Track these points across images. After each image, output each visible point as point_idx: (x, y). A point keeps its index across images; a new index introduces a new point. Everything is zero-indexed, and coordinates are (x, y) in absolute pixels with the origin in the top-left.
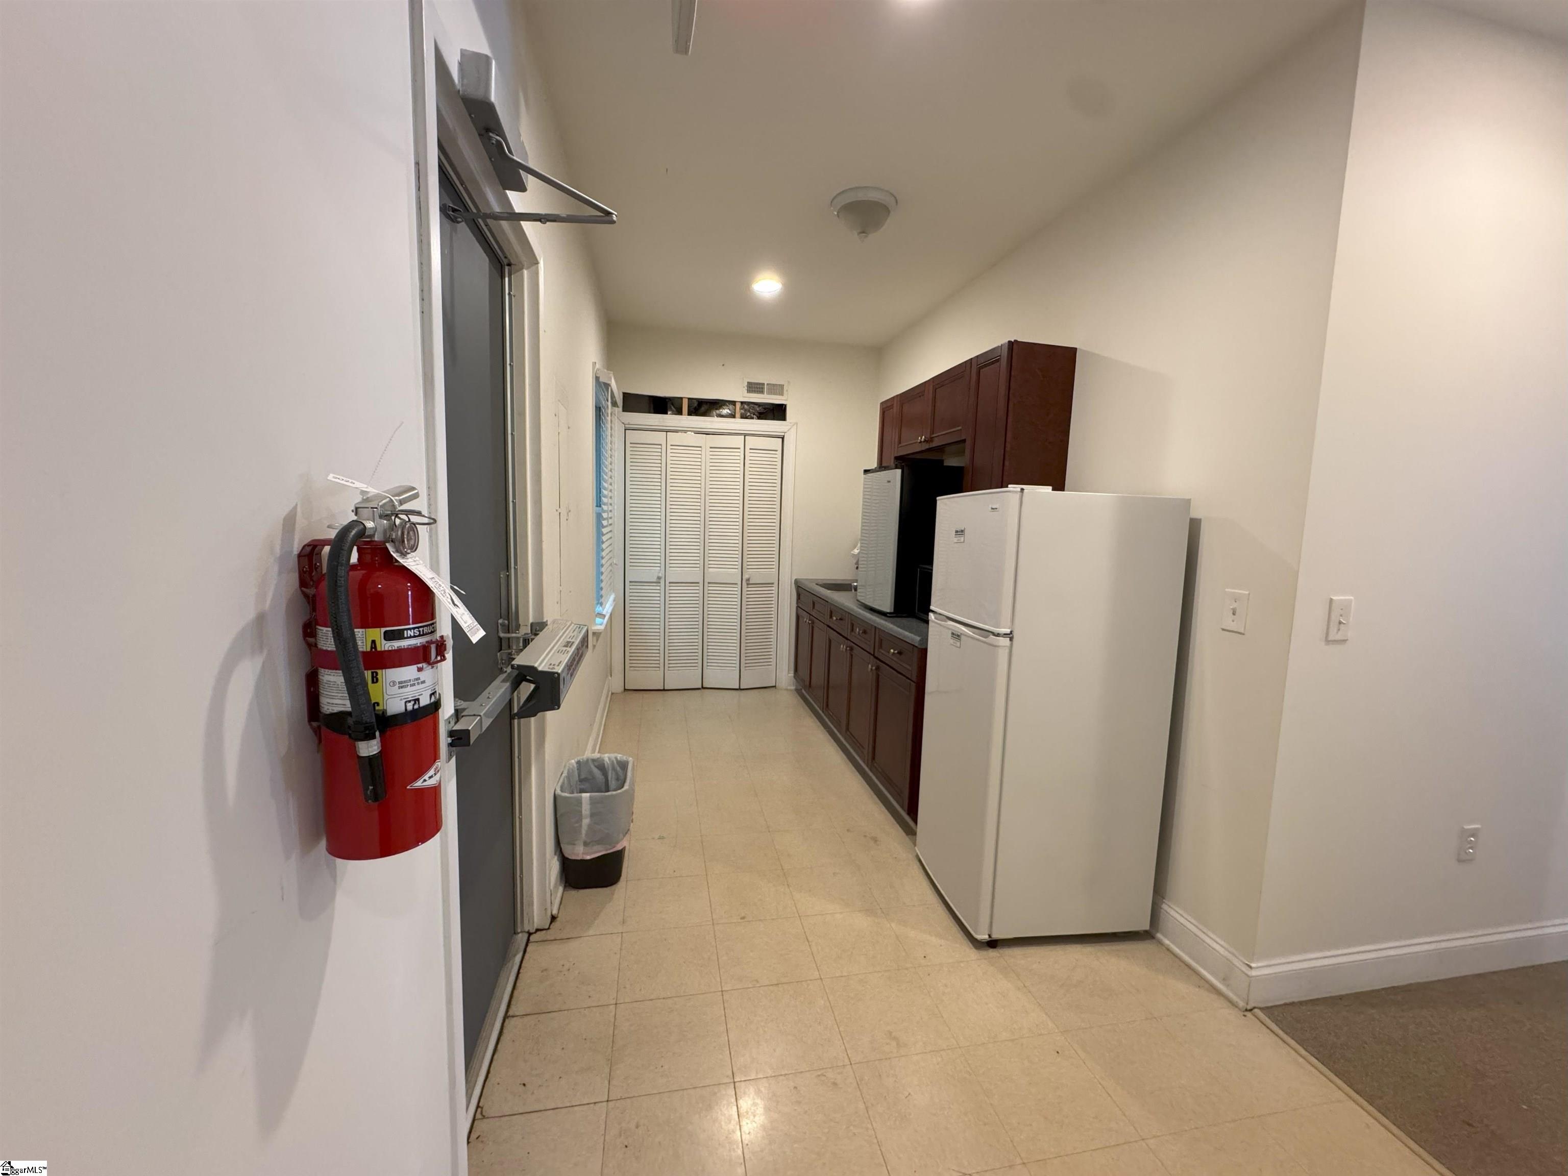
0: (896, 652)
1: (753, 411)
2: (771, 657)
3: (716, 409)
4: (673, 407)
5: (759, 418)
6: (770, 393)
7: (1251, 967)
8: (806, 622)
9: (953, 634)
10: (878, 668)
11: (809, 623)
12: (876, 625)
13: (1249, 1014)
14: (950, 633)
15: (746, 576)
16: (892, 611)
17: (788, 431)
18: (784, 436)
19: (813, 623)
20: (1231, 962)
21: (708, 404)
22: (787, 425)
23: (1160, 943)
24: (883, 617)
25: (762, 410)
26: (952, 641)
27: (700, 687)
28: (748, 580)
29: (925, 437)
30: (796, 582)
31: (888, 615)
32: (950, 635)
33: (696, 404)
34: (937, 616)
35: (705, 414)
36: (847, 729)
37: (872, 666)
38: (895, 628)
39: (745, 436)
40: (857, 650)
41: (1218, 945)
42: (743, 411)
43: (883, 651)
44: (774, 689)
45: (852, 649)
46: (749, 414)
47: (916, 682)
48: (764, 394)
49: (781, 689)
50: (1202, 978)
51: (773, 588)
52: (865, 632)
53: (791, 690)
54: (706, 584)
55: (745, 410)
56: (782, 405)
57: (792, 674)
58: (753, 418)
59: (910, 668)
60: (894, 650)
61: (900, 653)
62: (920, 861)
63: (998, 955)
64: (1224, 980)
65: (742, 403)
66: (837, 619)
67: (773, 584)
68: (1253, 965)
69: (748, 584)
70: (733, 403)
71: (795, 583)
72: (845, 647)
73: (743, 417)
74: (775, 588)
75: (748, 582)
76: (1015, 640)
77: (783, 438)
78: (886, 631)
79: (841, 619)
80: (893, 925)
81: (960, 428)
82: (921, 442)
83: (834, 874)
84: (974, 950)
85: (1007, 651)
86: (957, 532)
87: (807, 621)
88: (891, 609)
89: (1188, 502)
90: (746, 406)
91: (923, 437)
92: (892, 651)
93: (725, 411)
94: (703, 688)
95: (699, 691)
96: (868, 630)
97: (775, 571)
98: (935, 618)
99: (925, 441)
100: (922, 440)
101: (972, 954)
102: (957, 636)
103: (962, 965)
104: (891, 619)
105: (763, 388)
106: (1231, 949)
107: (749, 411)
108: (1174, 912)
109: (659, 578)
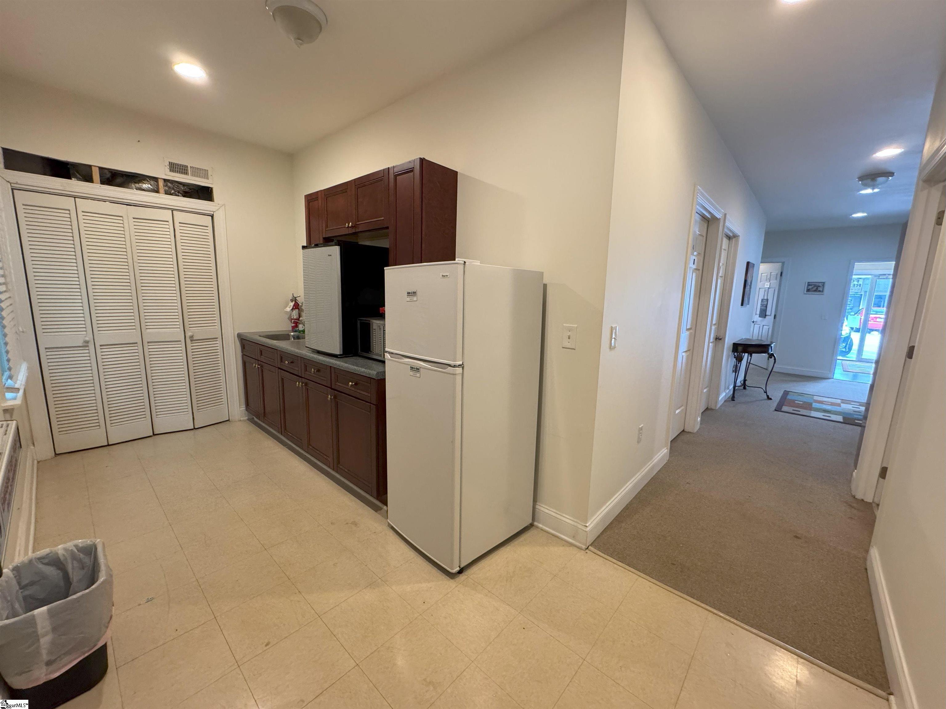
0: (353, 384)
1: (178, 190)
2: (222, 397)
3: (135, 183)
4: (78, 175)
5: (184, 196)
6: (193, 175)
7: (586, 526)
8: (255, 366)
9: (412, 368)
10: (335, 397)
11: (258, 367)
12: (331, 365)
13: (587, 551)
14: (410, 367)
15: (189, 334)
16: (342, 353)
17: (217, 210)
18: (213, 215)
19: (262, 366)
20: (577, 527)
21: (124, 176)
22: (216, 206)
23: (537, 527)
24: (335, 358)
25: (187, 190)
26: (411, 373)
27: (152, 434)
28: (191, 337)
29: (352, 223)
30: (239, 335)
31: (339, 356)
32: (410, 369)
33: (108, 175)
34: (392, 355)
35: (121, 185)
36: (309, 444)
37: (331, 396)
38: (350, 366)
39: (172, 211)
40: (311, 384)
41: (568, 519)
42: (166, 188)
43: (339, 384)
44: (228, 422)
45: (306, 384)
46: (173, 191)
47: (375, 404)
48: (188, 175)
49: (235, 421)
50: (562, 539)
51: (218, 342)
52: (318, 371)
53: (244, 421)
54: (146, 344)
55: (169, 188)
56: (209, 188)
57: (243, 408)
58: (178, 196)
59: (369, 395)
60: (352, 383)
61: (356, 384)
62: (392, 528)
63: (466, 577)
64: (574, 537)
65: (165, 180)
66: (289, 363)
67: (217, 338)
68: (587, 525)
69: (191, 341)
70: (156, 179)
71: (237, 336)
72: (301, 384)
73: (167, 193)
74: (219, 342)
75: (191, 339)
76: (465, 368)
77: (212, 216)
78: (342, 369)
79: (292, 362)
80: (394, 588)
81: (383, 218)
82: (348, 227)
83: (334, 565)
84: (451, 580)
85: (461, 377)
86: (408, 293)
87: (257, 365)
88: (340, 352)
89: (542, 274)
90: (169, 184)
91: (351, 223)
92: (350, 383)
93: (145, 186)
94: (154, 435)
95: (150, 438)
96: (320, 368)
97: (218, 327)
98: (391, 357)
99: (352, 226)
100: (350, 225)
101: (451, 584)
102: (416, 370)
103: (449, 596)
104: (342, 359)
105: (187, 170)
106: (575, 520)
107: (173, 189)
108: (543, 509)
109: (87, 342)
